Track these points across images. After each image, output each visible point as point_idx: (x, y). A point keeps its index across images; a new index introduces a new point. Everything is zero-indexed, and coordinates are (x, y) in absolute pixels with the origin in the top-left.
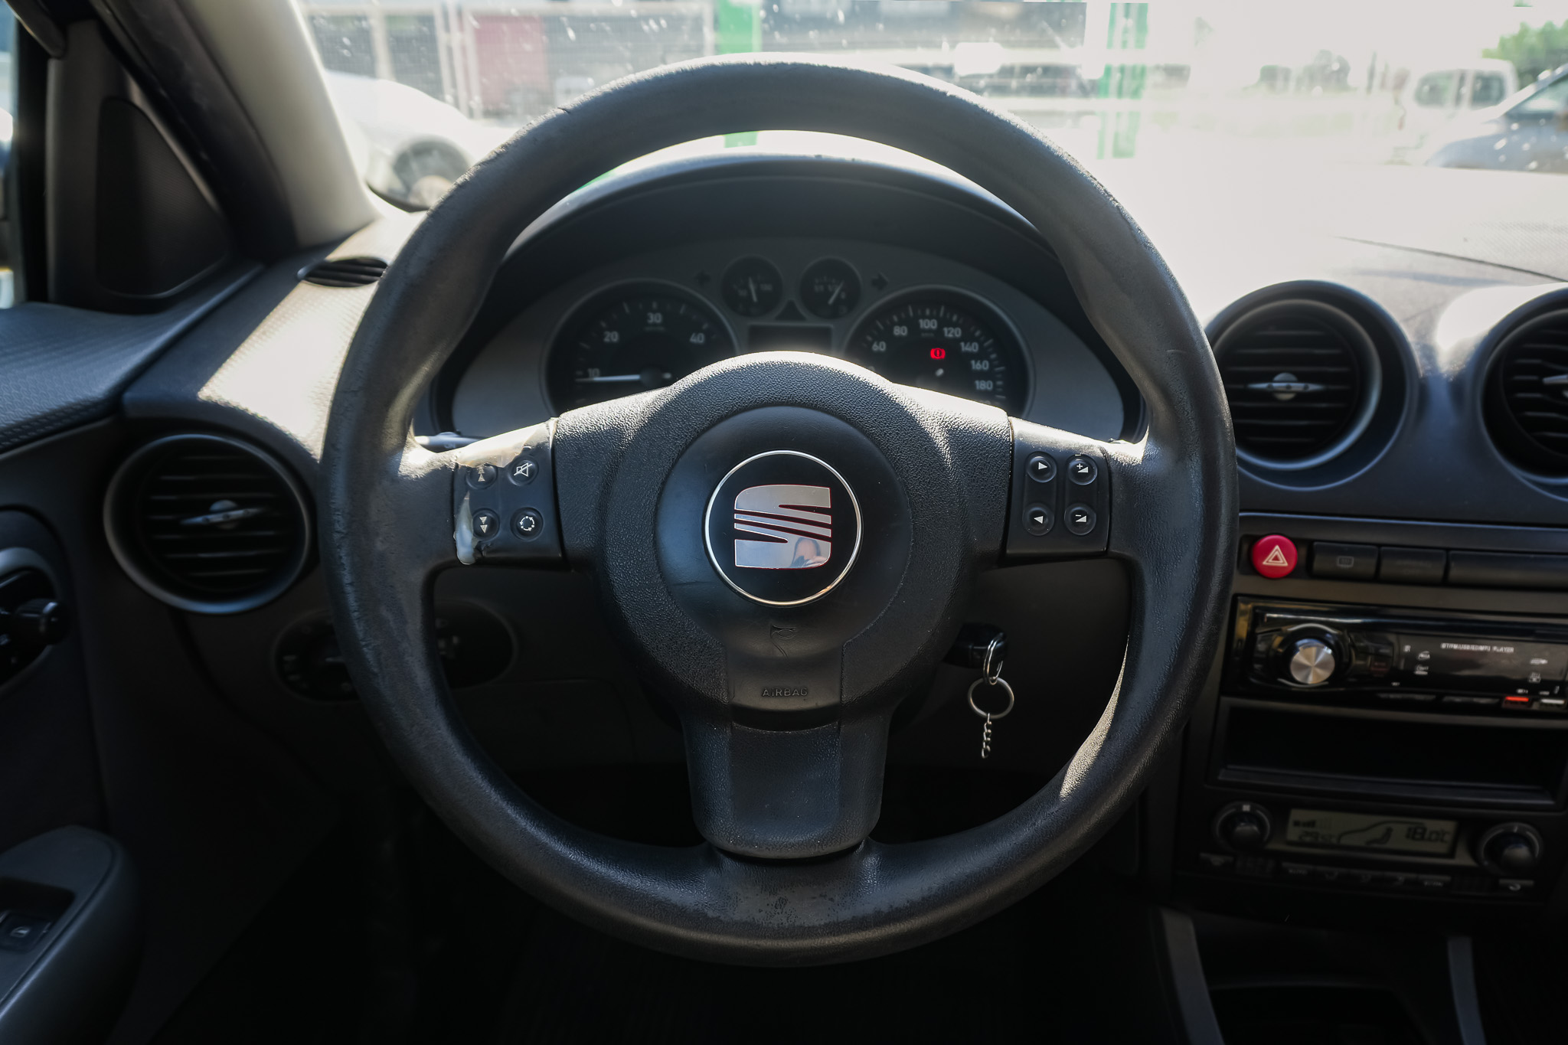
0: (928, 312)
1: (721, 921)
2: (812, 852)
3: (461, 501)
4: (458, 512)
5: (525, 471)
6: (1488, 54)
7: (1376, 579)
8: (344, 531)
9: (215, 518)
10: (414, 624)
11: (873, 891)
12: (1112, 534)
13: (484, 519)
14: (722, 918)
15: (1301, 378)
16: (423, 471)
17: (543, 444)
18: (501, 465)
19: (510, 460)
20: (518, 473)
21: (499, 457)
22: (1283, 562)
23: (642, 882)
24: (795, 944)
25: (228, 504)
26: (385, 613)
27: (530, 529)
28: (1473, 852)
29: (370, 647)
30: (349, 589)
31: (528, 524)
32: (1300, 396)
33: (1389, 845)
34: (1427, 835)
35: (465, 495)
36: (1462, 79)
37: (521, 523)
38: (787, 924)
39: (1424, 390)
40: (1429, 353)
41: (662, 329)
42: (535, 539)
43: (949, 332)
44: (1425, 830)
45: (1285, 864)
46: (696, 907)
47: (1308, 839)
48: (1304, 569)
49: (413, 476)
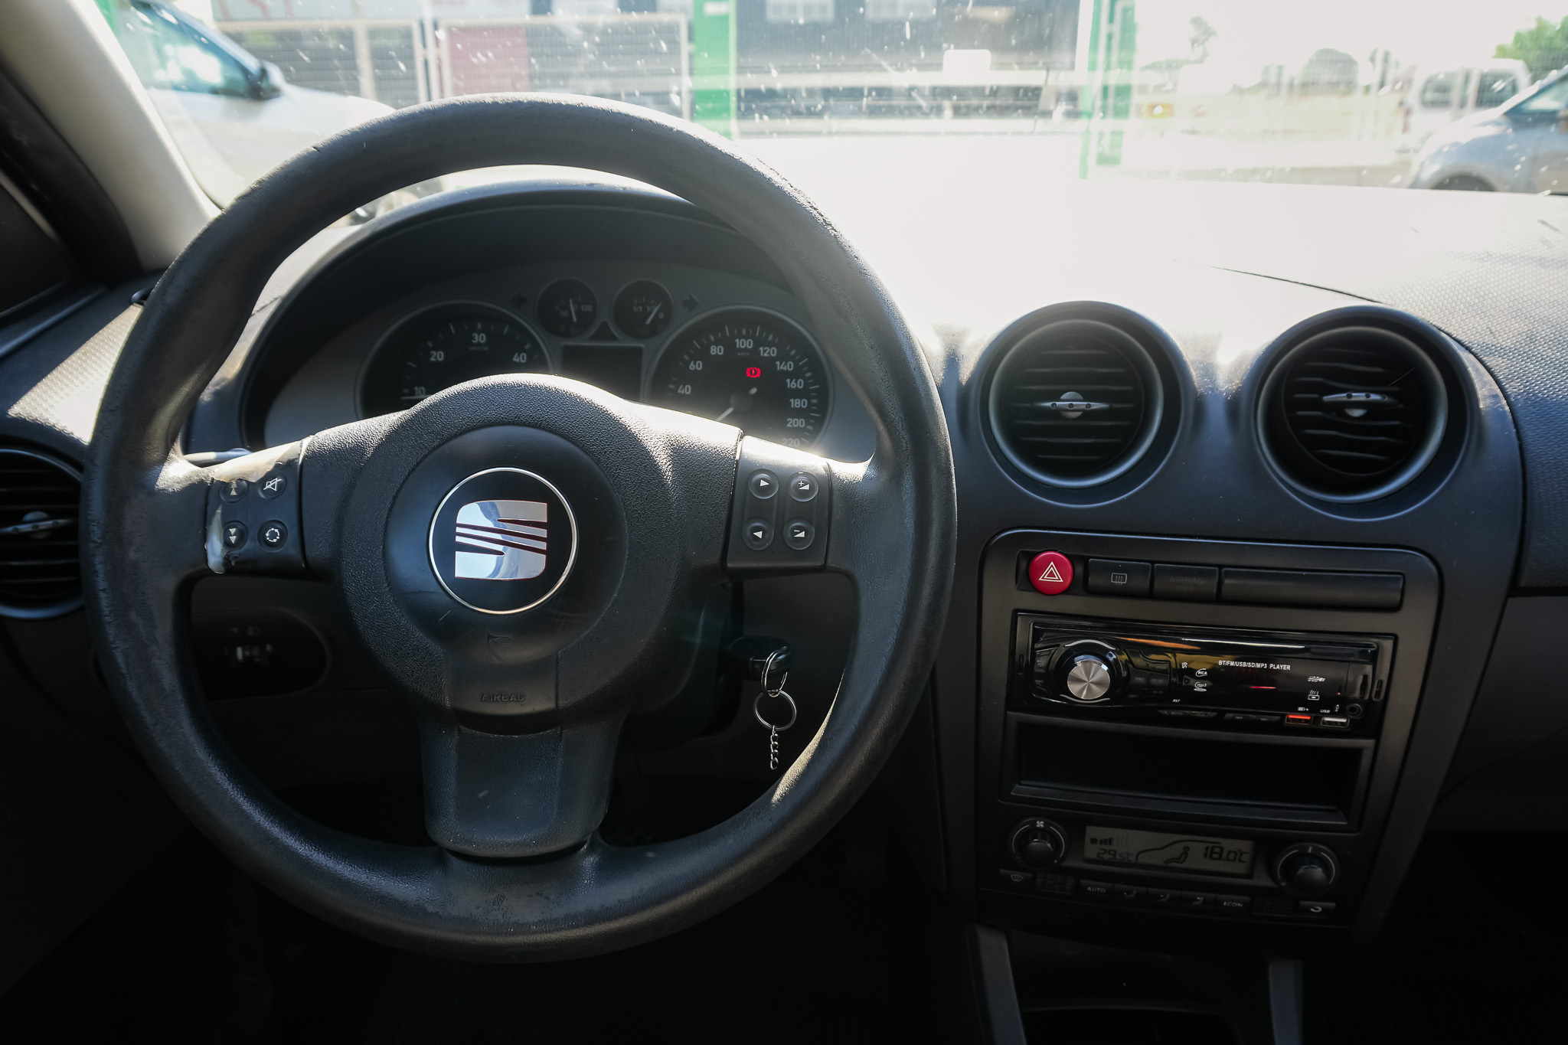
0: (744, 332)
1: (440, 916)
2: (529, 852)
3: (214, 513)
4: (210, 523)
5: (273, 486)
6: (1502, 52)
7: (1150, 595)
8: (99, 541)
9: (24, 528)
10: (165, 628)
11: (588, 892)
12: (830, 549)
13: (233, 531)
14: (441, 913)
15: (1087, 396)
16: (181, 485)
17: (294, 460)
18: (253, 480)
19: (261, 475)
20: (267, 487)
21: (253, 472)
22: (1058, 578)
23: (367, 878)
24: (508, 939)
25: (41, 515)
26: (134, 617)
27: (275, 540)
28: (1271, 874)
29: (119, 650)
30: (102, 595)
31: (273, 535)
32: (1087, 414)
33: (1187, 865)
34: (1224, 855)
35: (217, 508)
36: (1467, 79)
37: (267, 535)
38: (502, 920)
39: (1200, 406)
40: (1209, 371)
41: (486, 349)
42: (279, 550)
43: (764, 352)
44: (1222, 849)
45: (1083, 882)
46: (417, 902)
47: (1106, 857)
48: (1079, 586)
49: (170, 490)
